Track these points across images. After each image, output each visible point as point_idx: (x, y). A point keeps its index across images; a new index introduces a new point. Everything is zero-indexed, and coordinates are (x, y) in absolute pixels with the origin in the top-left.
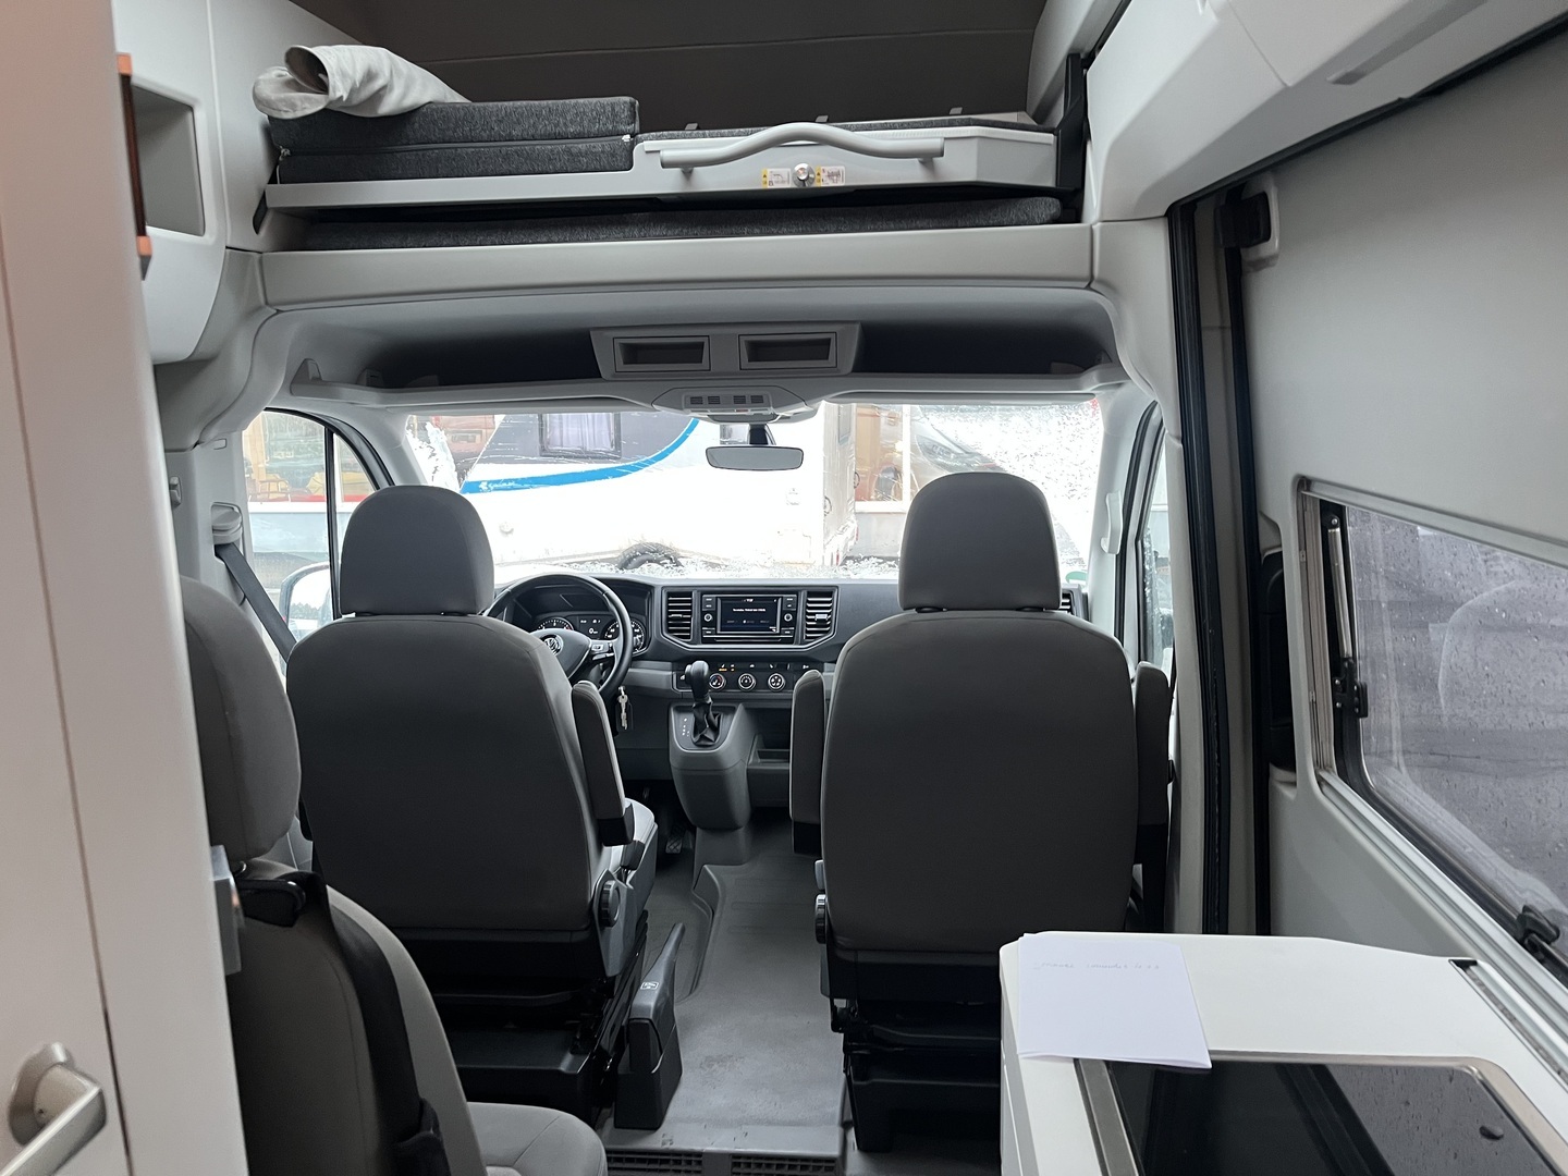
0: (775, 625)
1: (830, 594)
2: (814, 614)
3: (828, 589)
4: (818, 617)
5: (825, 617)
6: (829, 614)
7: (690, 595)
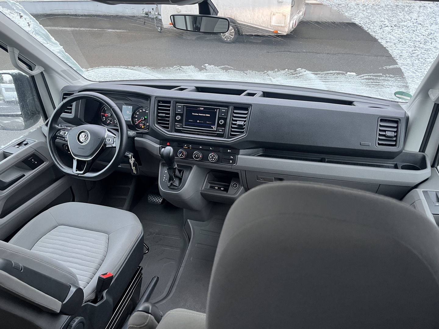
0: (214, 125)
1: (246, 109)
2: (236, 121)
3: (245, 106)
4: (238, 123)
5: (242, 123)
6: (245, 121)
7: (169, 102)
